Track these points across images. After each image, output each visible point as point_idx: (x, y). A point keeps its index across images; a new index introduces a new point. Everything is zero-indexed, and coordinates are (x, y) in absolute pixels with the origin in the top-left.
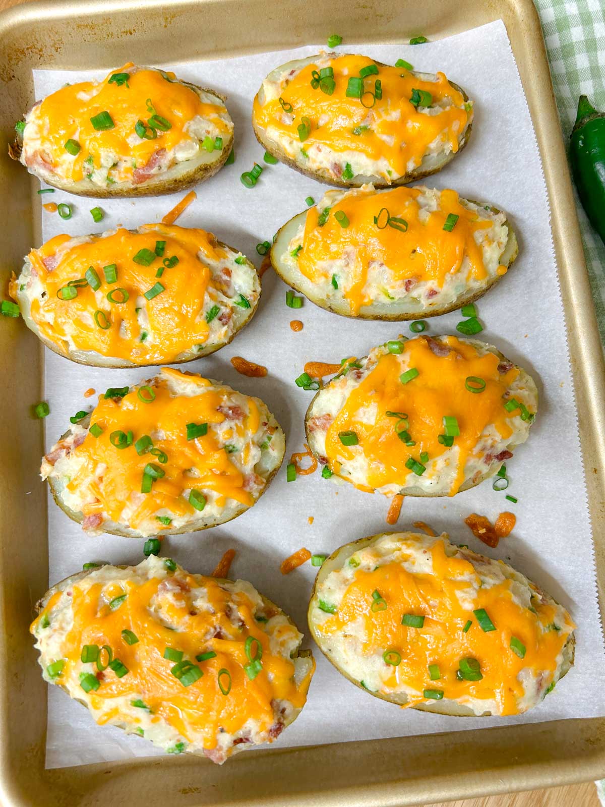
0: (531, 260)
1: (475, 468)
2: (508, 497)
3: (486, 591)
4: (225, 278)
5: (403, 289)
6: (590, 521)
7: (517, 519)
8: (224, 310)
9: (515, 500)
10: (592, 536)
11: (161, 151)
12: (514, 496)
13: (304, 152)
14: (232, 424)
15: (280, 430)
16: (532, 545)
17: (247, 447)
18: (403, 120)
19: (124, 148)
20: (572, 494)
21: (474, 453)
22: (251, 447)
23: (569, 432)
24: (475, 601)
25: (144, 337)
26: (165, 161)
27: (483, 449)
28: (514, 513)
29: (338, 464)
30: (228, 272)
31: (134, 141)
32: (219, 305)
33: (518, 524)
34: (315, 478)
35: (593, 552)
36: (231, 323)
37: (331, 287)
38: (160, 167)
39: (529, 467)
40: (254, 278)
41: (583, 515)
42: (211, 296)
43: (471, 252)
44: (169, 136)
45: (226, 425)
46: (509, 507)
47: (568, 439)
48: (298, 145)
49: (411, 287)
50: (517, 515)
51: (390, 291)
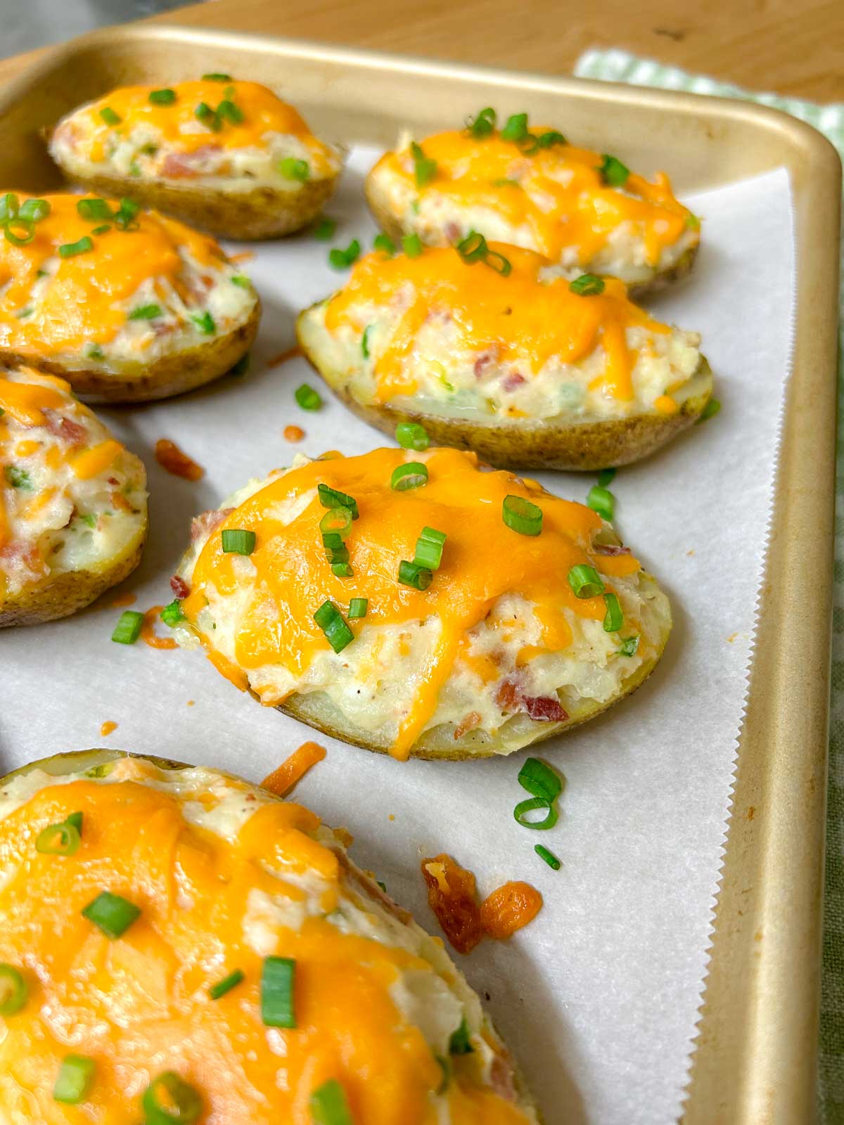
0: (738, 437)
1: (470, 702)
2: (542, 851)
3: (333, 931)
4: (200, 287)
5: (470, 368)
6: (709, 945)
7: (544, 910)
8: (168, 319)
9: (555, 863)
10: (703, 987)
11: (217, 147)
12: (557, 854)
13: (416, 205)
14: (49, 440)
15: (143, 517)
16: (556, 983)
17: (50, 493)
18: (575, 189)
19: (173, 132)
20: (688, 871)
21: (472, 652)
22: (59, 495)
23: (718, 731)
24: (285, 934)
25: (27, 314)
26: (215, 160)
27: (497, 658)
28: (543, 893)
29: (202, 601)
30: (209, 282)
31: (192, 128)
32: (162, 308)
33: (541, 920)
34: (168, 661)
35: (696, 1033)
36: (166, 339)
37: (357, 349)
38: (204, 164)
39: (612, 799)
40: (246, 308)
41: (698, 926)
42: (157, 288)
43: (610, 341)
44: (239, 134)
45: (37, 435)
46: (535, 873)
47: (714, 746)
48: (412, 195)
49: (485, 366)
50: (547, 899)
51: (450, 371)
